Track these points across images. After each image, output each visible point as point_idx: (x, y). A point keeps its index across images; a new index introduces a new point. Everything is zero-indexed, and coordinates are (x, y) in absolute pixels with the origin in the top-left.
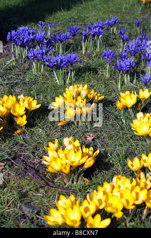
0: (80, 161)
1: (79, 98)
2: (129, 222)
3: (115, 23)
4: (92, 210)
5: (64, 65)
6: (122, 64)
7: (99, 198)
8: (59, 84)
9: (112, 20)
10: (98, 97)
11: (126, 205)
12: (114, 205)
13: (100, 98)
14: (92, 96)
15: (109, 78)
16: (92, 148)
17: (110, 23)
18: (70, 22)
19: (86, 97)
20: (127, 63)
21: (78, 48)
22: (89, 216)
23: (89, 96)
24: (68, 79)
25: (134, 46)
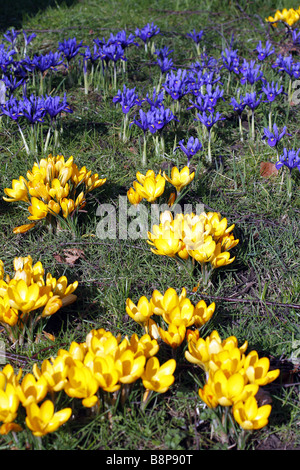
0: (34, 302)
1: (56, 183)
2: (113, 416)
3: (153, 35)
4: (41, 392)
5: (38, 117)
6: (150, 117)
7: (56, 371)
8: (28, 153)
9: (147, 30)
10: (93, 181)
11: (104, 384)
12: (84, 385)
13: (97, 183)
14: (81, 178)
15: (127, 144)
16: (64, 279)
17: (143, 35)
18: (70, 29)
19: (71, 181)
20: (157, 116)
21: (76, 82)
22: (31, 404)
23: (75, 178)
24: (46, 145)
25: (178, 83)
